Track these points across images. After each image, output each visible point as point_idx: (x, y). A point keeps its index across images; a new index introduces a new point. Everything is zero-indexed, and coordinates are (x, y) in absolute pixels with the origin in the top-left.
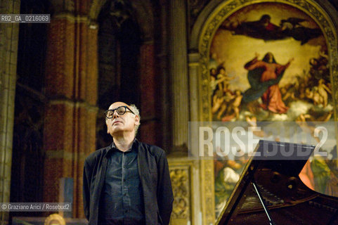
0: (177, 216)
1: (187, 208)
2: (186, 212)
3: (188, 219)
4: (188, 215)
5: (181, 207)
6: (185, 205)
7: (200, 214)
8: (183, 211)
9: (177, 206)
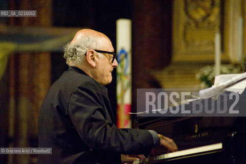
0: (197, 24)
1: (216, 11)
2: (214, 18)
3: (217, 29)
4: (218, 22)
5: (204, 9)
6: (213, 4)
7: (239, 21)
8: (208, 15)
9: (198, 6)
